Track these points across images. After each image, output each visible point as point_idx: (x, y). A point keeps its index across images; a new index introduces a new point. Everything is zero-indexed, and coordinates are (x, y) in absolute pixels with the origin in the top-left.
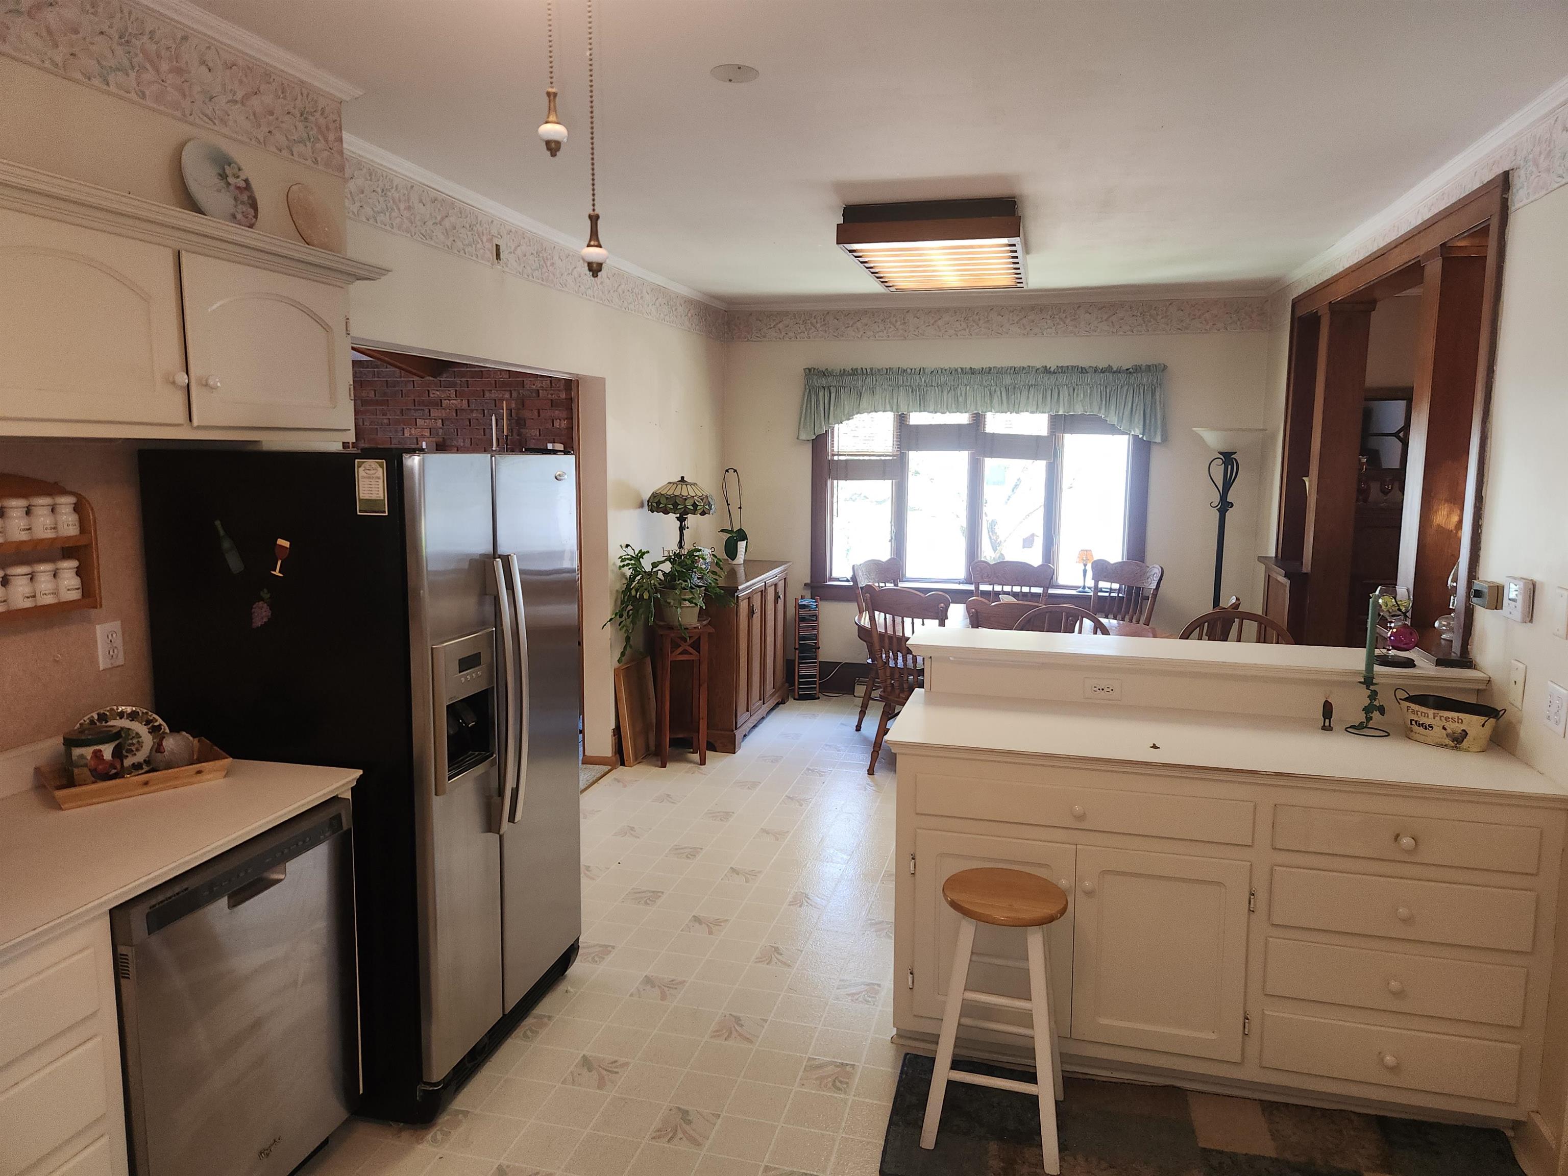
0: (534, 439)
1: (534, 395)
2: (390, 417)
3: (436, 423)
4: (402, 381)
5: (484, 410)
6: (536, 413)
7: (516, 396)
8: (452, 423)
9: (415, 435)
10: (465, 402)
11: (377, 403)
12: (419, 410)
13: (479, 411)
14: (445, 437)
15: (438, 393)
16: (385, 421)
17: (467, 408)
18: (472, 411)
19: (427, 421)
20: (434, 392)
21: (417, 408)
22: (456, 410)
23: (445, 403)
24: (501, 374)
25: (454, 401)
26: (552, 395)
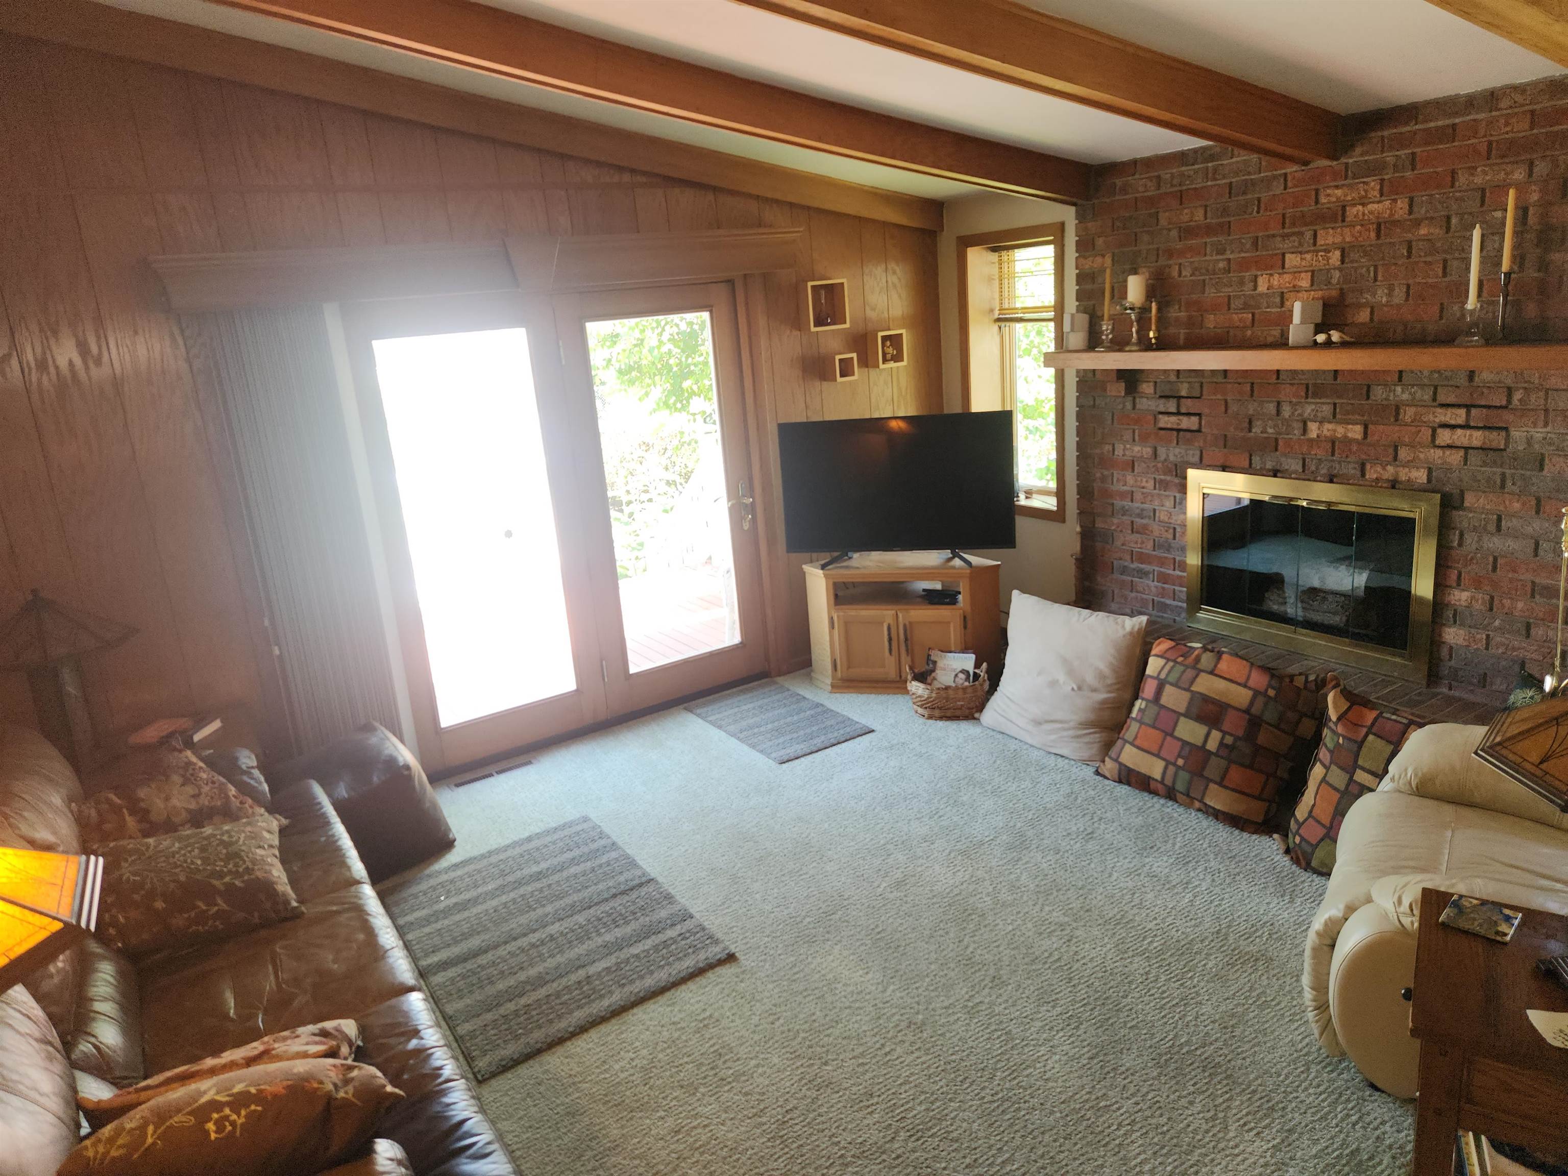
2: (1231, 256)
8: (1366, 254)
10: (1402, 204)
11: (1209, 230)
12: (1293, 234)
14: (1344, 286)
16: (1221, 265)
18: (1417, 223)
19: (1306, 255)
25: (1376, 206)
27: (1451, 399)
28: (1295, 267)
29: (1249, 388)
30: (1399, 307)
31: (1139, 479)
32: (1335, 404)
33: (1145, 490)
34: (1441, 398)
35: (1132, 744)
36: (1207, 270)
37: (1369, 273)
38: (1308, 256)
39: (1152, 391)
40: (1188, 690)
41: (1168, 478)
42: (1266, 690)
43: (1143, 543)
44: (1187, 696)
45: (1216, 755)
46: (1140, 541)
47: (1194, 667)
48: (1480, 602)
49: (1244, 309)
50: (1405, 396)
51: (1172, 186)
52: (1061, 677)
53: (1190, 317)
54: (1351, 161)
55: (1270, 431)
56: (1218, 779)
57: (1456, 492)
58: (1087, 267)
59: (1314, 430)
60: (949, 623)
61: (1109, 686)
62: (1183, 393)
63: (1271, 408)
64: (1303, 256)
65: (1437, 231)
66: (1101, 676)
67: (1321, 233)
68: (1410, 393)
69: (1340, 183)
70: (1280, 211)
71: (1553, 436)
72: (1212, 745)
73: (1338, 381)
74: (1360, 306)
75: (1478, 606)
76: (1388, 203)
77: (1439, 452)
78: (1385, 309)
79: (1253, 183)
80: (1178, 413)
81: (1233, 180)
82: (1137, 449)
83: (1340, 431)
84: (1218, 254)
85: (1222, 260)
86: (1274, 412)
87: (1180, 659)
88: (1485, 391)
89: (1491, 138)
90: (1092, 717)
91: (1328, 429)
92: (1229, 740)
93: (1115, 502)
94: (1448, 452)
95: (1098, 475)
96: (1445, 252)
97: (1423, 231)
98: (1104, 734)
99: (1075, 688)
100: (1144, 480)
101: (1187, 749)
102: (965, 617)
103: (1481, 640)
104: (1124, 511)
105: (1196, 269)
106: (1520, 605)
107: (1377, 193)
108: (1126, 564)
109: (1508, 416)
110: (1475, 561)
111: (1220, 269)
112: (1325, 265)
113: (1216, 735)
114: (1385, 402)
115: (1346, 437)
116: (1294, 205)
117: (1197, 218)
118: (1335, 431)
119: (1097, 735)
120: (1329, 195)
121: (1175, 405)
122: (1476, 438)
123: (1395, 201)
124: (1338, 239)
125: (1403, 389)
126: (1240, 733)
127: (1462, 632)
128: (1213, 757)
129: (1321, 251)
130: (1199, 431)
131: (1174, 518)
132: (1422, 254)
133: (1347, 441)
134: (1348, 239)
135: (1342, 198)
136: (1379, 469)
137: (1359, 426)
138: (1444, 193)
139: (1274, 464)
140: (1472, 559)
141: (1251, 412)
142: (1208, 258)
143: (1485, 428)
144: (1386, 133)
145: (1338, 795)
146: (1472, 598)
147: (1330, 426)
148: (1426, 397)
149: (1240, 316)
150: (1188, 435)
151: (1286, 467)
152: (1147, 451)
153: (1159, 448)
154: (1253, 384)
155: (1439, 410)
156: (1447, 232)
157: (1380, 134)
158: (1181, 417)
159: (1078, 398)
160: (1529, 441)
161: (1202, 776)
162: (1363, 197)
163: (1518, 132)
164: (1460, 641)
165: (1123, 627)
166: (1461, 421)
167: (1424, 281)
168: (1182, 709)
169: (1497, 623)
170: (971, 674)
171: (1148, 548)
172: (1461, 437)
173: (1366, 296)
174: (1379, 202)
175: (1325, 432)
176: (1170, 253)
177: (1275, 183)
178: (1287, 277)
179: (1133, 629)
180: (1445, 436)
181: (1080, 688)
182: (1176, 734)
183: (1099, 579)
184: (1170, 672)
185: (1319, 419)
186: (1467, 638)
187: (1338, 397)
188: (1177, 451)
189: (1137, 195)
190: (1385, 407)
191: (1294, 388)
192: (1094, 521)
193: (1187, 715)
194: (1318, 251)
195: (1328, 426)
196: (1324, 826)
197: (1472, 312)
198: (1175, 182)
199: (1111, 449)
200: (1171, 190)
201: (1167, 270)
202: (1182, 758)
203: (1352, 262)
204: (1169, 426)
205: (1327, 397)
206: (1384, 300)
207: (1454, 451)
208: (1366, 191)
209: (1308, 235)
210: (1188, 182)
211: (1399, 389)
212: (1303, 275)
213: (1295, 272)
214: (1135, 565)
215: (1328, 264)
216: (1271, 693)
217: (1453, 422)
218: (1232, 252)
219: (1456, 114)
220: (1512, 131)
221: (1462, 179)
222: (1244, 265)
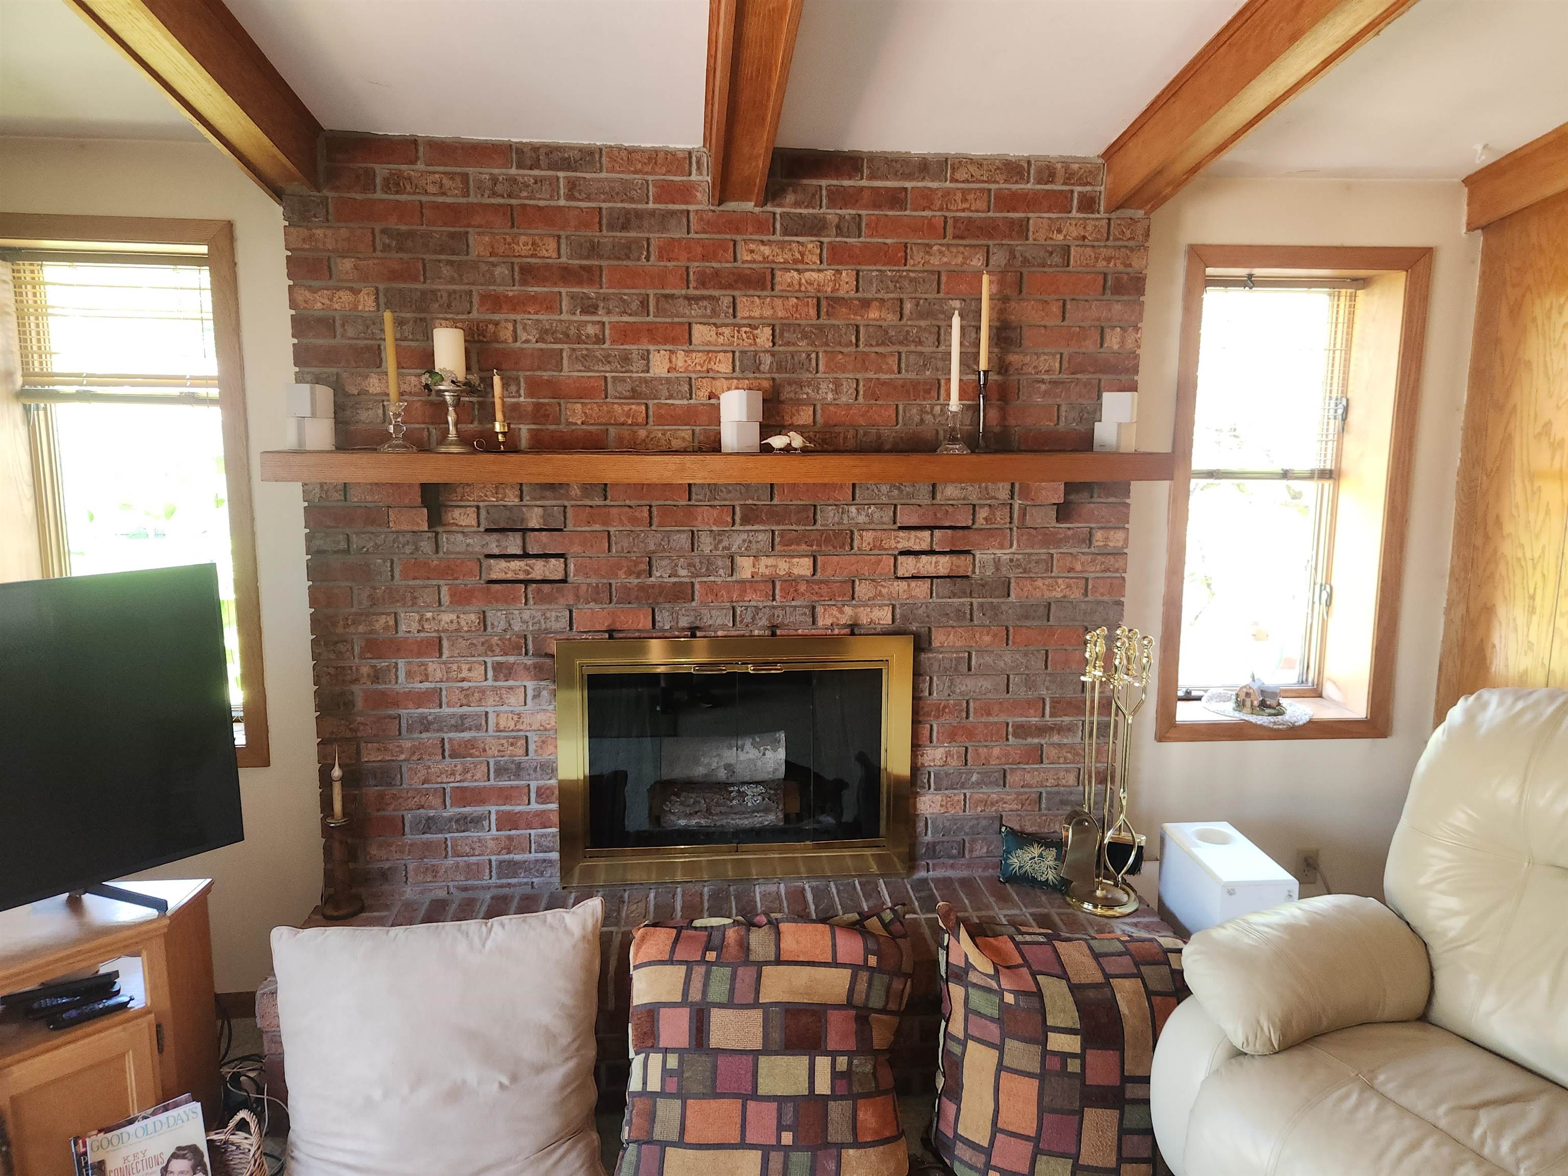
0: (1043, 381)
1: (1056, 259)
2: (605, 319)
3: (755, 337)
4: (652, 213)
5: (901, 301)
6: (1055, 308)
7: (1003, 262)
8: (805, 336)
9: (686, 371)
10: (847, 276)
11: (567, 275)
12: (703, 298)
13: (889, 303)
14: (776, 376)
15: (766, 250)
16: (591, 330)
17: (852, 294)
18: (866, 304)
19: (723, 329)
20: (752, 246)
21: (692, 292)
22: (819, 299)
23: (786, 278)
24: (964, 200)
25: (815, 275)
26: (1108, 259)
27: (914, 521)
28: (709, 343)
29: (646, 514)
30: (848, 406)
31: (455, 667)
32: (773, 532)
33: (465, 684)
34: (902, 520)
35: (681, 1143)
36: (567, 336)
37: (810, 360)
38: (727, 331)
39: (474, 523)
40: (755, 1005)
41: (511, 659)
42: (866, 960)
43: (466, 771)
44: (757, 1015)
45: (834, 1097)
46: (459, 768)
47: (747, 962)
48: (955, 757)
49: (633, 398)
50: (862, 519)
51: (494, 194)
52: (471, 1074)
53: (538, 407)
54: (778, 210)
55: (683, 572)
56: (850, 1139)
57: (924, 630)
58: (319, 305)
59: (746, 568)
60: (123, 1056)
61: (565, 1049)
62: (534, 523)
63: (683, 540)
64: (720, 330)
65: (891, 318)
66: (550, 1037)
67: (742, 302)
68: (867, 515)
69: (765, 238)
70: (684, 263)
71: (1020, 557)
72: (823, 1086)
73: (775, 502)
74: (798, 402)
75: (954, 763)
76: (830, 273)
77: (903, 585)
78: (832, 408)
79: (639, 215)
80: (525, 555)
81: (604, 205)
82: (447, 617)
83: (783, 567)
84: (584, 312)
85: (593, 323)
86: (688, 545)
87: (711, 956)
88: (951, 509)
89: (947, 214)
90: (553, 1123)
91: (766, 566)
92: (842, 1062)
93: (403, 712)
94: (913, 584)
95: (365, 670)
96: (901, 343)
97: (873, 314)
98: (580, 1146)
99: (506, 1081)
100: (465, 667)
101: (789, 1108)
102: (159, 1026)
103: (959, 801)
104: (425, 725)
105: (546, 332)
106: (996, 751)
107: (816, 259)
108: (432, 813)
109: (973, 536)
110: (947, 710)
111: (588, 336)
112: (751, 345)
113: (823, 1064)
114: (836, 527)
115: (789, 574)
116: (704, 258)
117: (544, 253)
118: (775, 566)
119: (573, 1155)
120: (752, 251)
121: (519, 541)
122: (943, 565)
123: (839, 272)
124: (768, 312)
125: (858, 510)
126: (851, 1045)
127: (939, 798)
128: (832, 1104)
129: (744, 326)
130: (564, 581)
131: (527, 721)
132: (874, 343)
133: (791, 582)
134: (780, 314)
135: (771, 258)
136: (835, 611)
137: (807, 559)
138: (898, 271)
139: (693, 619)
140: (945, 707)
141: (652, 547)
142: (564, 317)
143: (951, 552)
144: (824, 183)
145: (1036, 1083)
146: (948, 754)
147: (770, 561)
148: (885, 519)
149: (626, 408)
150: (546, 588)
151: (710, 622)
152: (470, 618)
153: (489, 614)
154: (651, 506)
155: (901, 534)
156: (900, 320)
157: (815, 182)
158: (531, 561)
159: (309, 538)
160: (997, 563)
161: (827, 1145)
162: (796, 261)
163: (977, 211)
164: (937, 809)
165: (566, 930)
166: (925, 546)
167: (876, 376)
168: (758, 1045)
169: (974, 778)
170: (204, 1148)
171: (477, 780)
172: (927, 565)
173: (806, 390)
174: (819, 271)
175: (762, 570)
176: (496, 302)
177: (674, 222)
178: (699, 358)
179: (584, 929)
180: (908, 566)
181: (514, 1079)
182: (761, 1091)
183: (374, 851)
184: (706, 985)
185: (753, 552)
186: (944, 803)
187: (778, 524)
188: (526, 615)
189: (424, 198)
190: (838, 534)
191: (715, 513)
192: (358, 752)
193: (766, 1051)
194: (740, 326)
195: (764, 561)
196: (1027, 1138)
197: (955, 414)
198: (499, 188)
199: (392, 623)
200: (493, 201)
201: (491, 327)
202: (787, 1128)
203: (788, 344)
204: (510, 576)
205: (762, 522)
206: (830, 396)
207: (920, 583)
208: (802, 255)
209: (726, 301)
210: (524, 194)
211: (853, 509)
212: (721, 356)
213: (709, 352)
214: (452, 811)
215: (755, 344)
216: (873, 961)
217: (917, 548)
218: (609, 312)
219: (909, 177)
220: (969, 210)
221: (917, 258)
222: (626, 334)
